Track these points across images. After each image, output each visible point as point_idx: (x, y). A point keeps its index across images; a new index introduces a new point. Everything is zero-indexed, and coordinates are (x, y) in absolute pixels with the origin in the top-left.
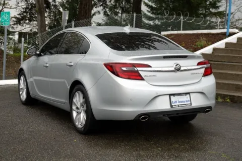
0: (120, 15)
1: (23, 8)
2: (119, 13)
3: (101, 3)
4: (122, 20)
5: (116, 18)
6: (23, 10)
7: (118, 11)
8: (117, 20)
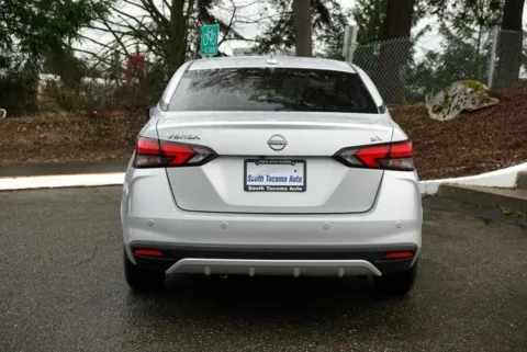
0: (476, 35)
1: (275, 22)
2: (473, 31)
3: (435, 9)
4: (481, 48)
5: (469, 41)
6: (273, 26)
7: (472, 27)
8: (468, 45)
